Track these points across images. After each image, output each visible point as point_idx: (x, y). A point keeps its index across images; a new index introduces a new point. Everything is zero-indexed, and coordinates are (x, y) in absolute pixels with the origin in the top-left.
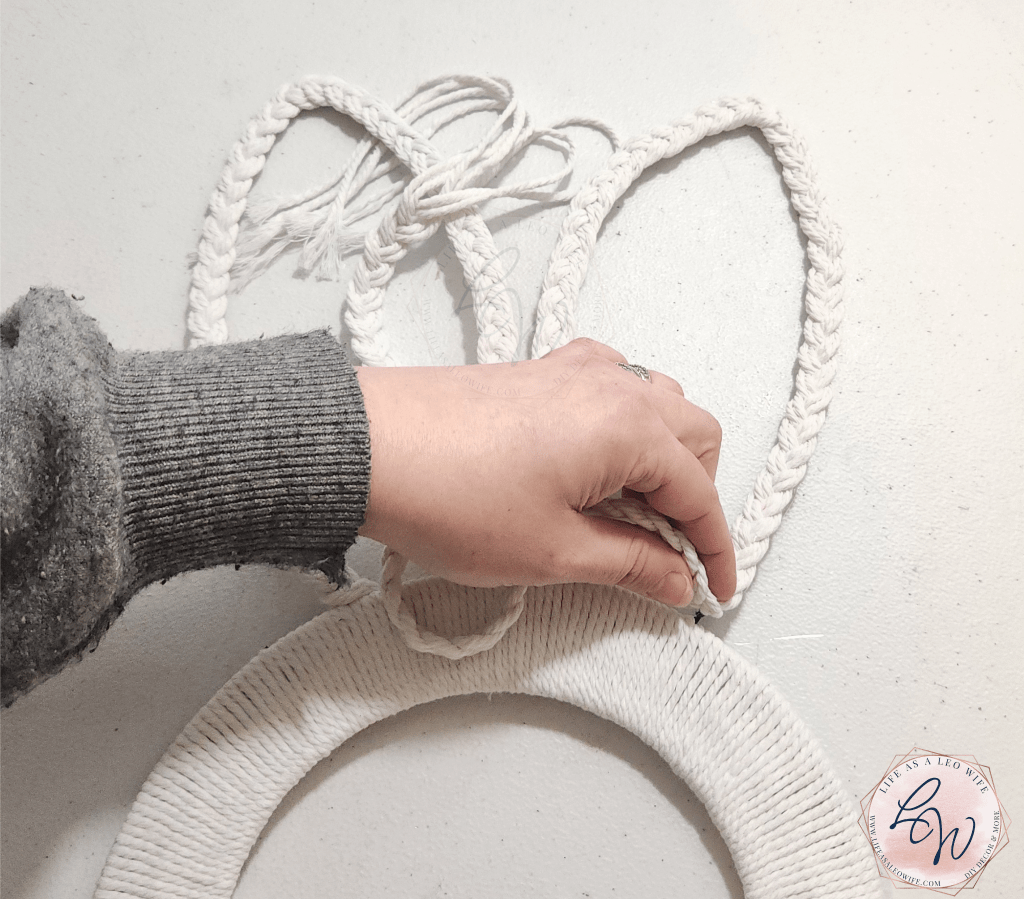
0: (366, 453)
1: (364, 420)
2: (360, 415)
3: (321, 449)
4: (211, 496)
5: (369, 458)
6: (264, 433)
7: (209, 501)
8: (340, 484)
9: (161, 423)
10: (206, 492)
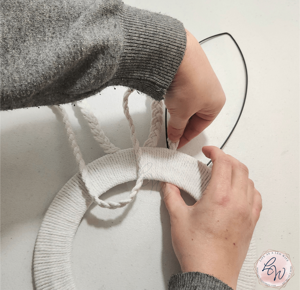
0: (182, 58)
1: (185, 48)
2: (184, 46)
3: (172, 53)
4: (141, 57)
5: (182, 60)
6: (159, 43)
7: (140, 59)
8: (172, 65)
9: (135, 32)
10: (140, 55)
